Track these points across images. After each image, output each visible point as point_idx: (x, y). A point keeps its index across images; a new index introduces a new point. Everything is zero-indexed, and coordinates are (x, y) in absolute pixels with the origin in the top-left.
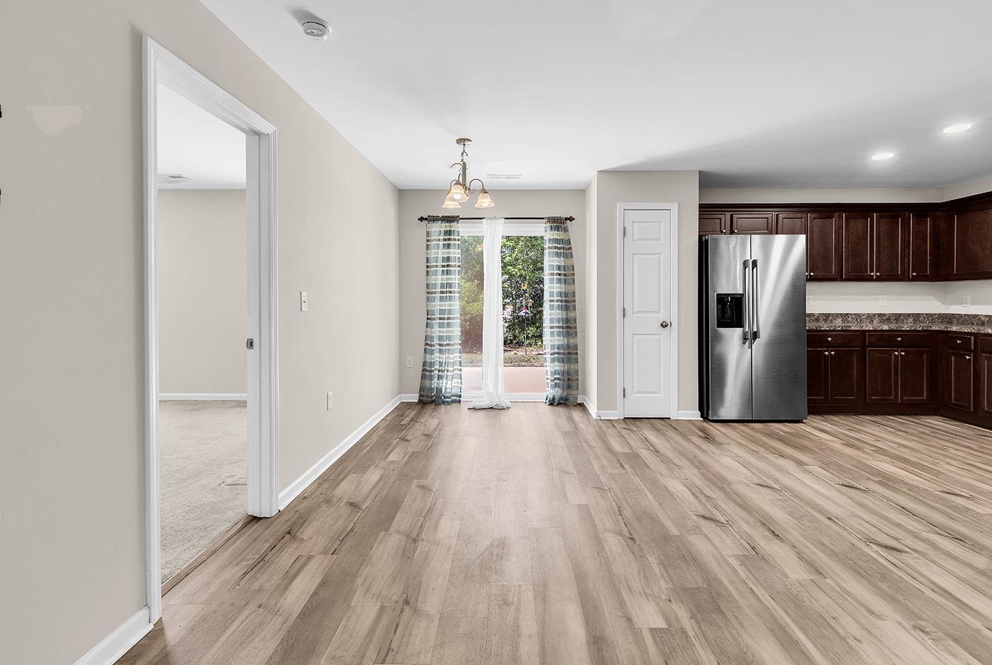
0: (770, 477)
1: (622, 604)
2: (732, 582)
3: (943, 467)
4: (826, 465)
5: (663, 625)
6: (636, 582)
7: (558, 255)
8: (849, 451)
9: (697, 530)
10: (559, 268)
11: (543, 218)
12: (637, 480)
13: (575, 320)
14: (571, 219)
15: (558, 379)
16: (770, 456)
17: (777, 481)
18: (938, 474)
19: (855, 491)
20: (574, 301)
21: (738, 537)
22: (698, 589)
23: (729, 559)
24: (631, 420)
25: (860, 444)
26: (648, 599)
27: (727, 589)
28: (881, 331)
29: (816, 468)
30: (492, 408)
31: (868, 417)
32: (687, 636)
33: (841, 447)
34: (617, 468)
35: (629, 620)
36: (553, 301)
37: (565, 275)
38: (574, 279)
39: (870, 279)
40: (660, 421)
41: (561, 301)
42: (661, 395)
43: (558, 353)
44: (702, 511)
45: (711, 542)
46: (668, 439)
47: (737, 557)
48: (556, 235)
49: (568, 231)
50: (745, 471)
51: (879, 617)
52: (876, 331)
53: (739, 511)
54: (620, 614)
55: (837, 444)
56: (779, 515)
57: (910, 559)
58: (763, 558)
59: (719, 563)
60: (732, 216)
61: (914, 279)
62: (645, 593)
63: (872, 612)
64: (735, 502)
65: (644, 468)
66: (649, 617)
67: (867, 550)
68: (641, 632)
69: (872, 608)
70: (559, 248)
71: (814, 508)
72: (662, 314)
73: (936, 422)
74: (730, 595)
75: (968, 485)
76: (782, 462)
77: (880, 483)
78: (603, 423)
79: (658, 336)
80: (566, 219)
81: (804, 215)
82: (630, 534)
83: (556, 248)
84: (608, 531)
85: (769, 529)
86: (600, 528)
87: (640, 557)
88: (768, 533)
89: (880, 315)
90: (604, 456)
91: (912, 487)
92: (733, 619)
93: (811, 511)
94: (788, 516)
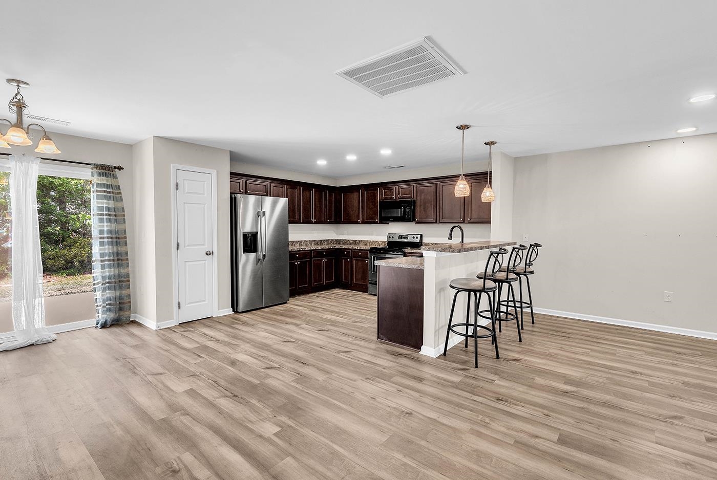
0: (287, 336)
1: (251, 431)
2: (297, 393)
3: (349, 312)
4: (308, 323)
5: (278, 429)
6: (252, 417)
7: (109, 198)
8: (314, 313)
9: (268, 376)
10: (109, 209)
11: (90, 164)
12: (215, 361)
13: (127, 253)
14: (120, 168)
15: (110, 304)
16: (281, 325)
17: (291, 337)
18: (348, 315)
19: (324, 331)
20: (126, 238)
21: (289, 371)
22: (285, 404)
23: (290, 383)
24: (185, 324)
25: (316, 309)
26: (265, 422)
27: (298, 398)
28: (318, 250)
29: (304, 326)
30: (32, 345)
31: (313, 294)
32: (292, 427)
33: (309, 312)
34: (197, 359)
35: (261, 436)
36: (103, 238)
37: (115, 215)
38: (124, 219)
39: (311, 223)
40: (207, 320)
41: (111, 238)
42: (207, 302)
43: (108, 283)
44: (264, 366)
45: (279, 379)
46: (220, 330)
47: (293, 381)
48: (104, 180)
49: (117, 178)
50: (274, 337)
51: (355, 381)
52: (316, 250)
53: (282, 358)
54: (254, 436)
55: (307, 311)
56: (300, 353)
57: (354, 353)
58: (305, 376)
59: (287, 387)
60: (246, 182)
61: (329, 223)
62: (260, 420)
63: (352, 380)
64: (279, 355)
65: (215, 353)
66: (270, 429)
67: (339, 356)
68: (271, 438)
69: (351, 378)
70: (108, 192)
71: (313, 345)
72: (206, 246)
73: (337, 291)
74: (300, 399)
75: (358, 316)
76: (288, 327)
77: (331, 325)
78: (164, 331)
79: (204, 262)
80: (115, 168)
81: (284, 186)
82: (232, 394)
83: (105, 191)
84: (218, 398)
85: (300, 362)
86: (211, 398)
87: (247, 404)
88: (301, 364)
89: (314, 241)
90: (182, 353)
91: (342, 323)
92: (307, 409)
93: (313, 347)
94: (305, 353)
